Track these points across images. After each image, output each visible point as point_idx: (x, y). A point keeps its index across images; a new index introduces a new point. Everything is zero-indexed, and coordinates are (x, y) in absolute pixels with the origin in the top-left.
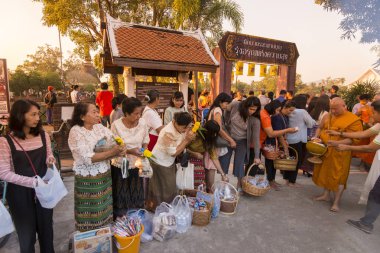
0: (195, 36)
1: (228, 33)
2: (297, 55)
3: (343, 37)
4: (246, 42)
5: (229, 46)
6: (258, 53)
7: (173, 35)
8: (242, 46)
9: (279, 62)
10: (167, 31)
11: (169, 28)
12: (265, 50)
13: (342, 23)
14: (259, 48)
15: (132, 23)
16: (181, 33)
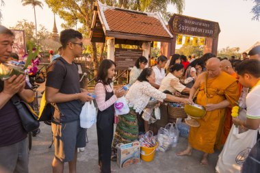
0: (155, 17)
1: (175, 15)
2: (219, 31)
3: (253, 19)
4: (186, 21)
5: (175, 24)
6: (193, 29)
7: (141, 16)
8: (183, 24)
9: (207, 35)
10: (137, 13)
11: (138, 10)
12: (199, 27)
13: (254, 9)
14: (194, 26)
15: (114, 7)
16: (146, 14)
